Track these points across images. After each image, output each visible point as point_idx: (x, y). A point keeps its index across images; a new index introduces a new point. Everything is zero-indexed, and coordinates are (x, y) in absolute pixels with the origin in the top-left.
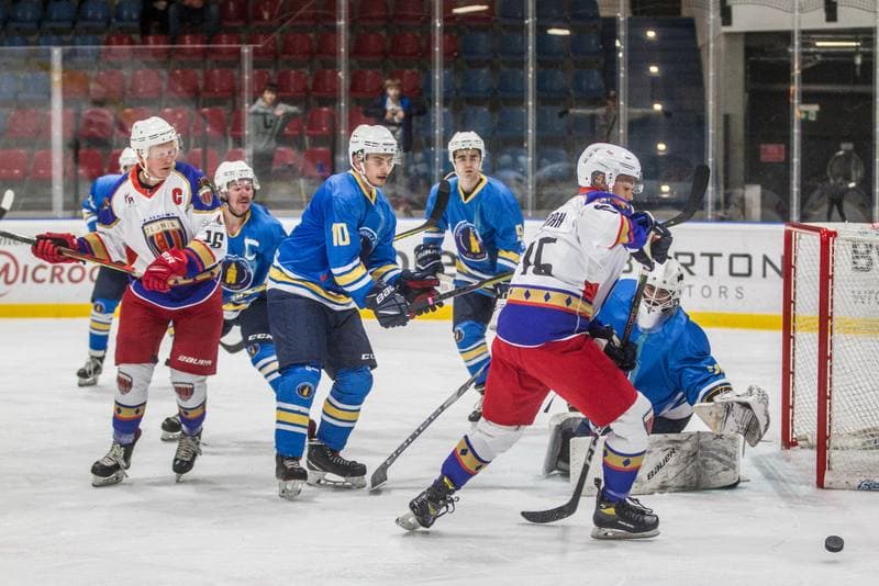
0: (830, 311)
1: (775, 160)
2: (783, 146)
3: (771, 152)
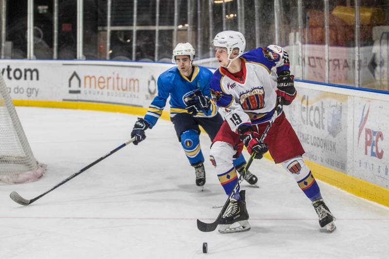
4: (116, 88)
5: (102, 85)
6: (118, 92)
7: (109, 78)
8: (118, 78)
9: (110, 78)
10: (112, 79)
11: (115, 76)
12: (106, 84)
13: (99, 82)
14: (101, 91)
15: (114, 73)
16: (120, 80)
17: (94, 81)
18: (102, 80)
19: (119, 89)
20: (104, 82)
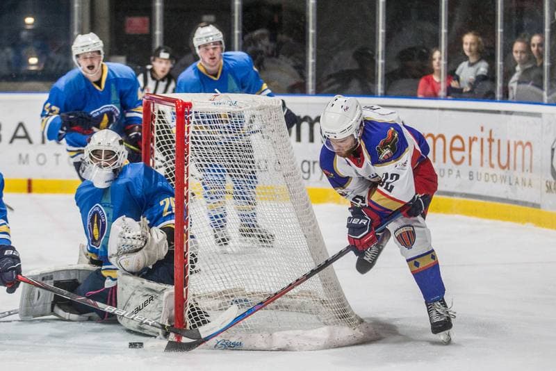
0: (186, 179)
1: (139, 33)
2: (147, 19)
3: (135, 24)
4: (486, 164)
5: (458, 156)
6: (491, 171)
7: (472, 140)
8: (491, 140)
9: (475, 139)
10: (479, 140)
11: (486, 135)
12: (466, 154)
13: (452, 149)
14: (455, 168)
15: (482, 129)
16: (495, 145)
17: (442, 147)
18: (457, 144)
19: (492, 166)
20: (463, 149)
